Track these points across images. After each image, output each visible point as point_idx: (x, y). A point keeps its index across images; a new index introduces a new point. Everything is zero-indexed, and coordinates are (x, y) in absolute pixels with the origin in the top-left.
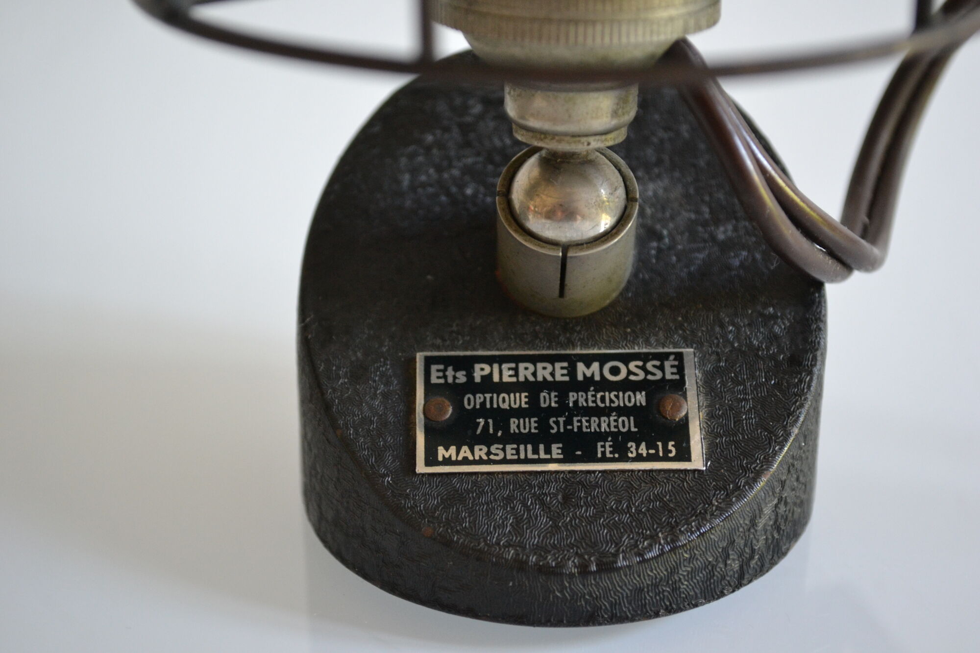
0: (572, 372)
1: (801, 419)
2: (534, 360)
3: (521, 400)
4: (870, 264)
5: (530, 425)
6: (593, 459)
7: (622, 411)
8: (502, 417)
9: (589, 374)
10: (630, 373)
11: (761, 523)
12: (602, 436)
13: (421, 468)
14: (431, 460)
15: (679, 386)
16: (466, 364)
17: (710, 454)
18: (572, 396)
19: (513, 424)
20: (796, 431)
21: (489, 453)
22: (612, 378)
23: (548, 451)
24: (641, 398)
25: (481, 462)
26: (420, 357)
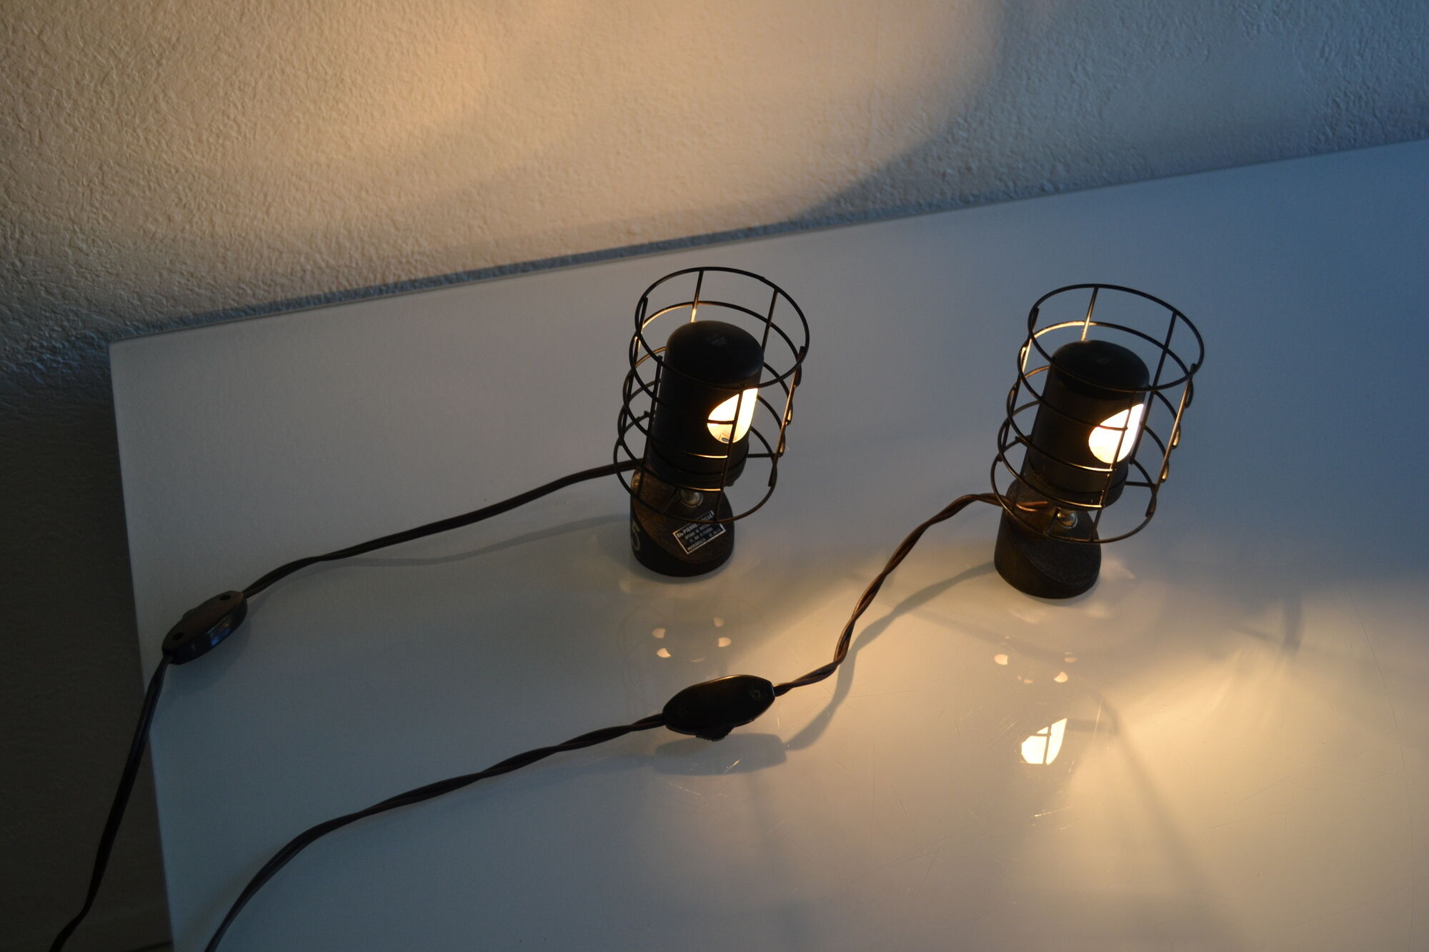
6: (710, 538)
8: (693, 538)
12: (708, 534)
13: (688, 553)
14: (688, 551)
25: (695, 547)
26: (674, 534)
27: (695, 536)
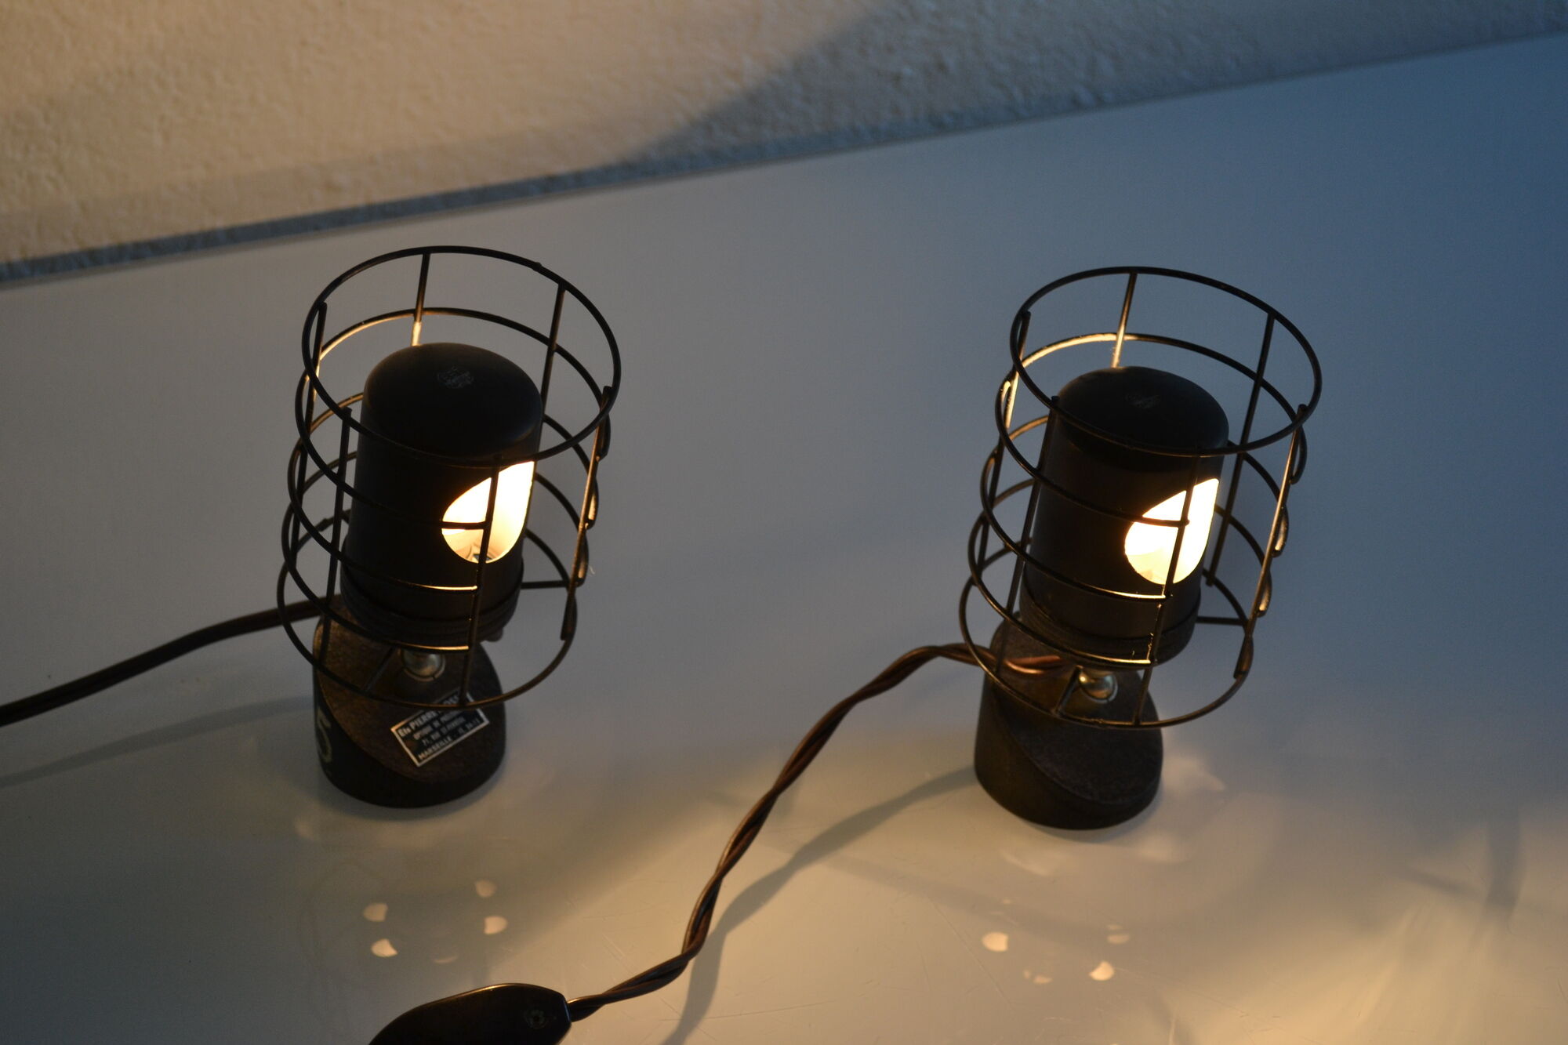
2: (425, 713)
3: (429, 728)
5: (437, 734)
6: (459, 735)
7: (458, 716)
8: (428, 736)
12: (457, 728)
13: (418, 764)
14: (419, 760)
16: (408, 725)
17: (488, 717)
19: (432, 736)
21: (432, 750)
23: (447, 739)
25: (432, 754)
27: (432, 733)
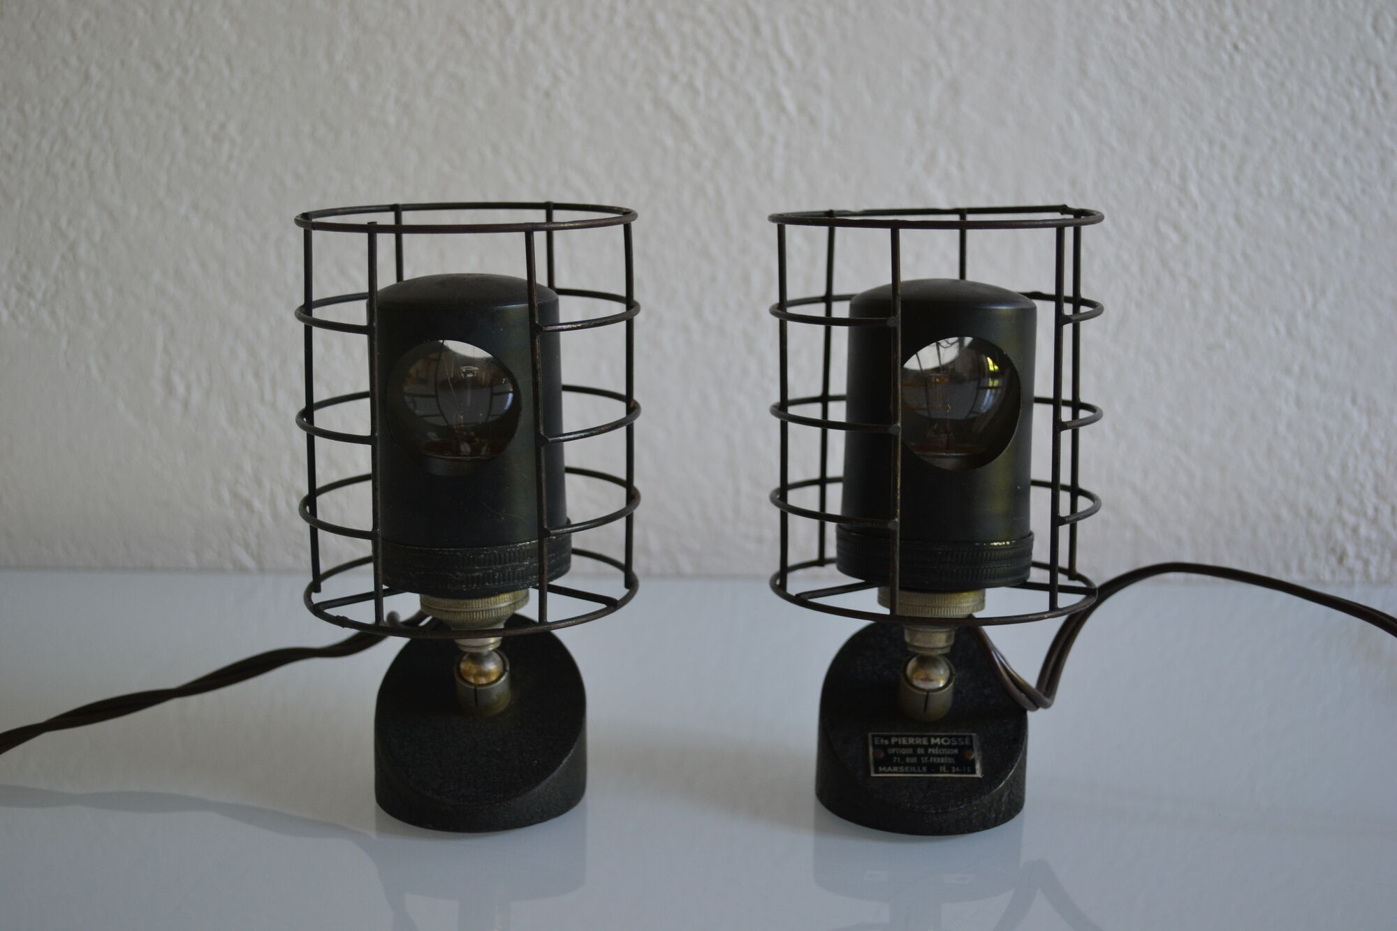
0: (929, 741)
1: (1019, 760)
2: (915, 737)
3: (910, 751)
4: (1046, 706)
5: (914, 760)
6: (938, 772)
7: (949, 756)
8: (903, 757)
9: (936, 741)
10: (951, 742)
11: (1003, 799)
12: (942, 764)
13: (873, 774)
14: (876, 771)
15: (971, 747)
16: (889, 738)
17: (984, 771)
18: (930, 750)
19: (908, 760)
20: (1016, 765)
21: (899, 770)
22: (944, 744)
23: (921, 769)
24: (956, 751)
25: (896, 772)
26: (870, 735)
27: (910, 756)
